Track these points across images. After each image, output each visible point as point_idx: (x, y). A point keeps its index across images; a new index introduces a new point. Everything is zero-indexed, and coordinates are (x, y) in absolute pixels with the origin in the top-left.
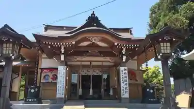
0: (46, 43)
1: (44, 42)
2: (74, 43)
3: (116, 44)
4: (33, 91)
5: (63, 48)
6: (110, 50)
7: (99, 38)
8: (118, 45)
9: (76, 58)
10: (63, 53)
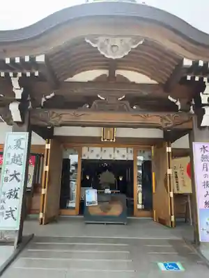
3: (187, 63)
5: (15, 84)
6: (160, 93)
7: (127, 40)
9: (60, 116)
10: (18, 100)
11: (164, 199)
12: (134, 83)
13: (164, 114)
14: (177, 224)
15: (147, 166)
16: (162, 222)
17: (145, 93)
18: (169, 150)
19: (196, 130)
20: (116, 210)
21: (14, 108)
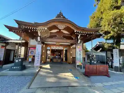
0: (25, 27)
1: (24, 27)
2: (46, 29)
3: (75, 31)
4: (17, 61)
5: (39, 33)
6: (70, 35)
7: (64, 26)
8: (77, 32)
9: (48, 40)
10: (39, 36)
11: (70, 58)
12: (64, 33)
13: (71, 40)
14: (72, 63)
15: (66, 51)
16: (69, 63)
17: (67, 35)
18: (71, 47)
19: (77, 44)
20: (59, 61)
21: (39, 38)
